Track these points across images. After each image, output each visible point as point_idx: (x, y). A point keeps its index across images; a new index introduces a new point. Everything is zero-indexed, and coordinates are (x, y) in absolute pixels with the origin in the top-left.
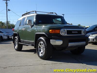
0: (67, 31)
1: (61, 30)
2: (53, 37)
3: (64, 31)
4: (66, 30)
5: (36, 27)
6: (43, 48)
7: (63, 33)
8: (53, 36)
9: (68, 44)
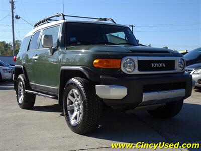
0: (139, 62)
1: (124, 61)
2: (104, 77)
3: (130, 63)
4: (136, 59)
5: (63, 53)
6: (79, 105)
7: (129, 67)
8: (102, 75)
9: (142, 95)
